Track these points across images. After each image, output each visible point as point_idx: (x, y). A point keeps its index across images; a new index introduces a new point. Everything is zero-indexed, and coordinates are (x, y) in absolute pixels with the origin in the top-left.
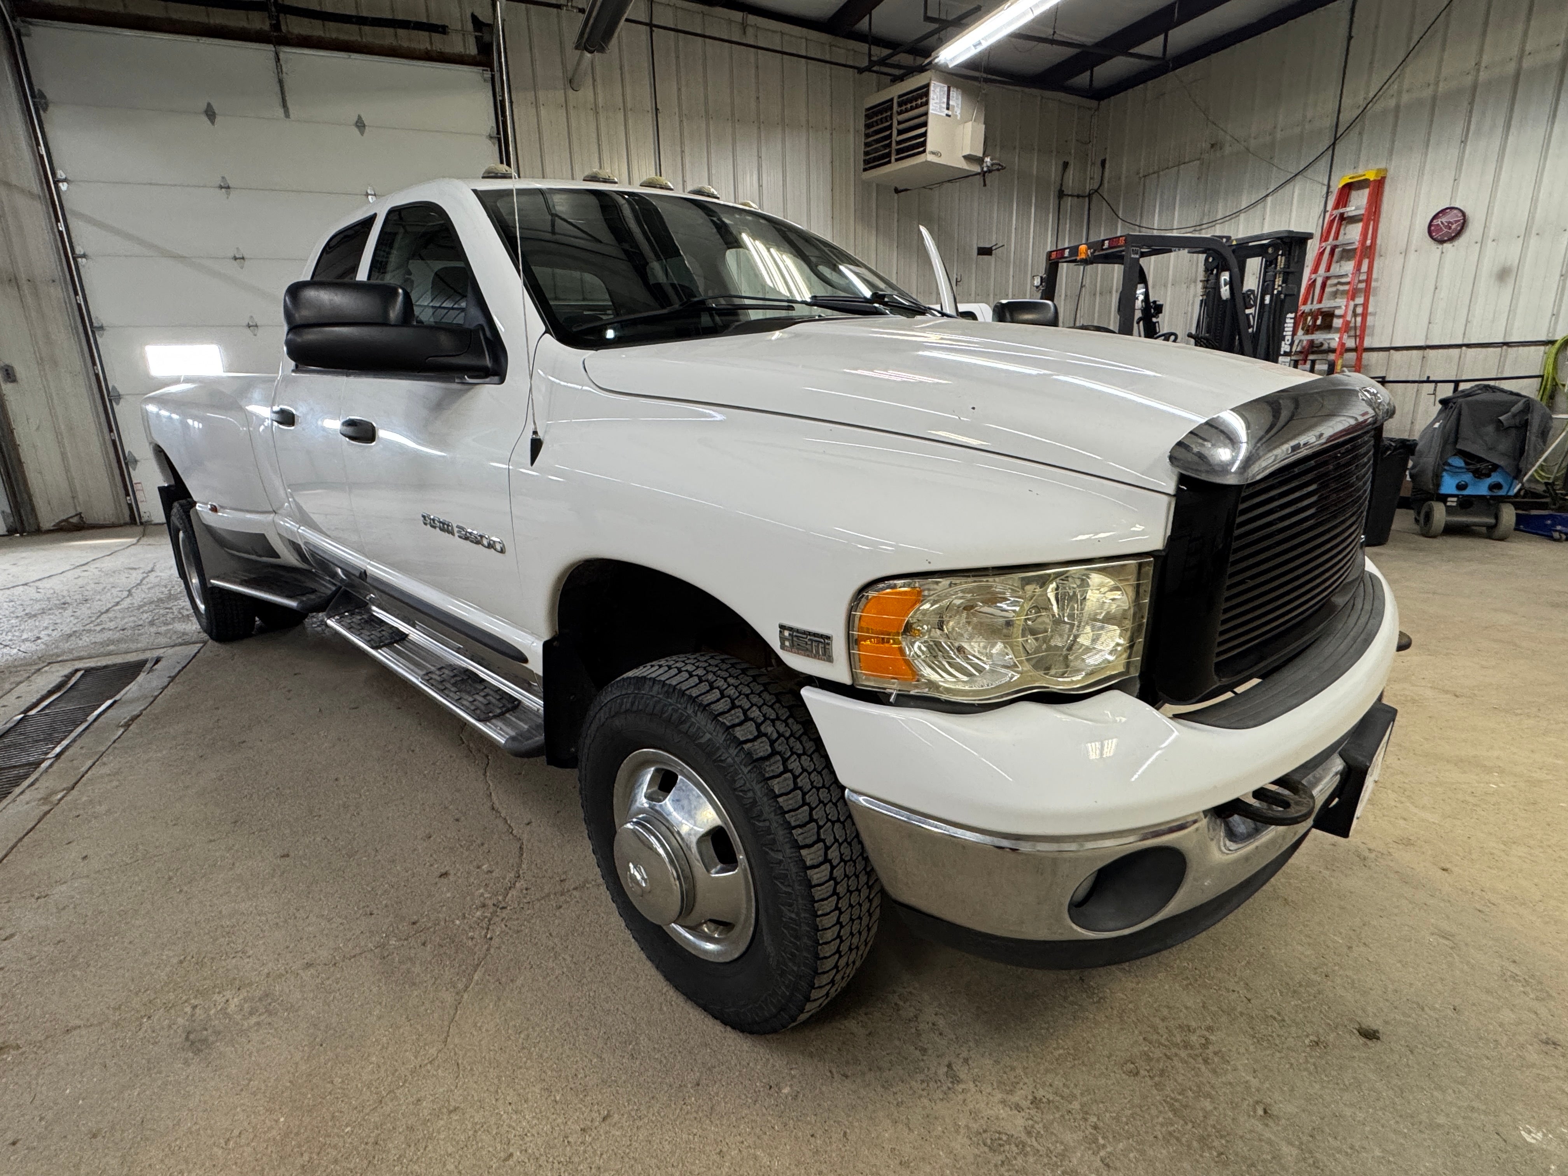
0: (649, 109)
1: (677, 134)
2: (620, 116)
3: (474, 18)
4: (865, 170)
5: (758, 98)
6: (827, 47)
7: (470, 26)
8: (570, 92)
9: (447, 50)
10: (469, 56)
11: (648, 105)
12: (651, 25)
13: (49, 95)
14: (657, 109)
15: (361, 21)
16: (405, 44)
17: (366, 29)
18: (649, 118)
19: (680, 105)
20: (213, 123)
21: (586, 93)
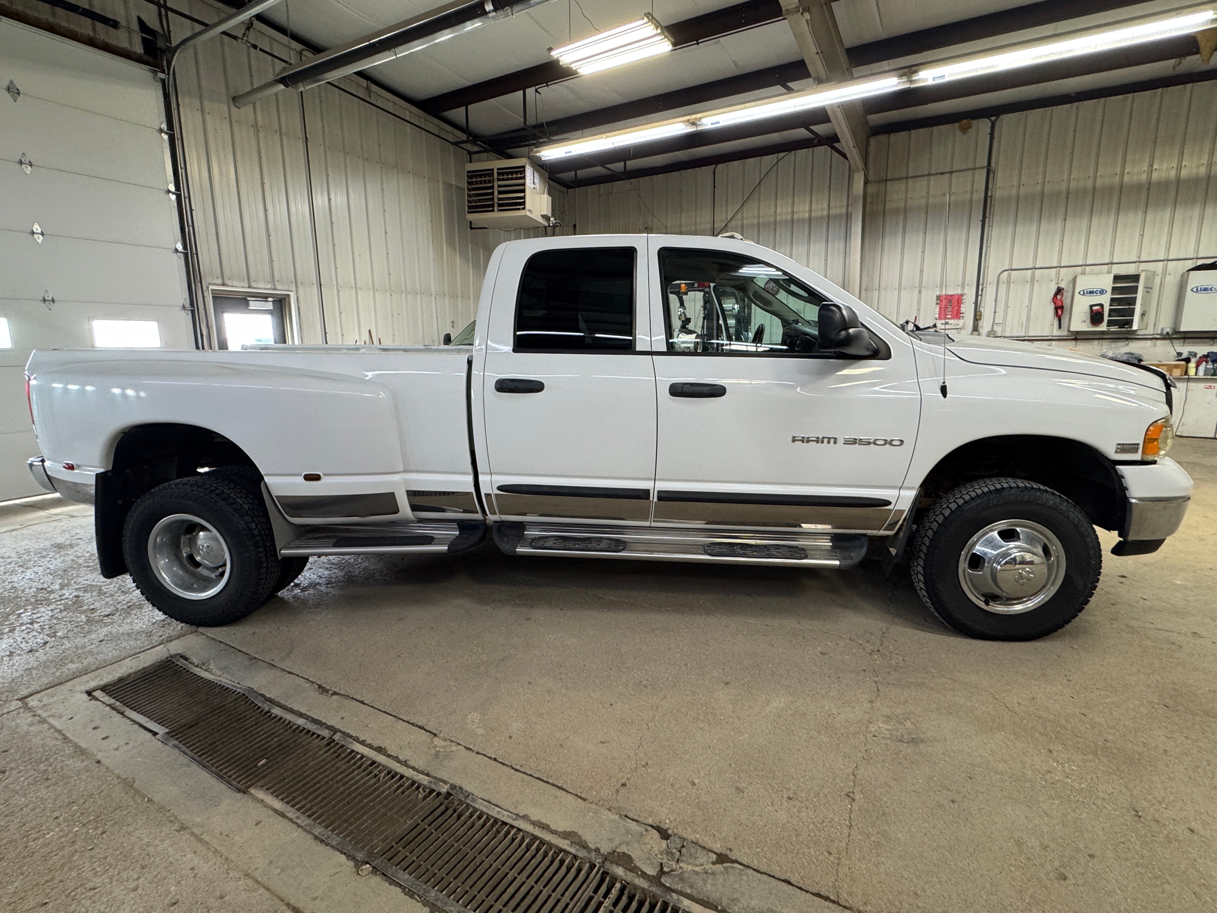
0: (301, 137)
1: (323, 162)
2: (278, 138)
3: (140, 21)
4: (470, 212)
5: (380, 145)
6: (423, 119)
7: (135, 26)
8: (234, 109)
9: (112, 41)
10: (135, 53)
11: (300, 133)
14: (306, 138)
16: (64, 24)
18: (301, 145)
19: (324, 141)
21: (247, 112)
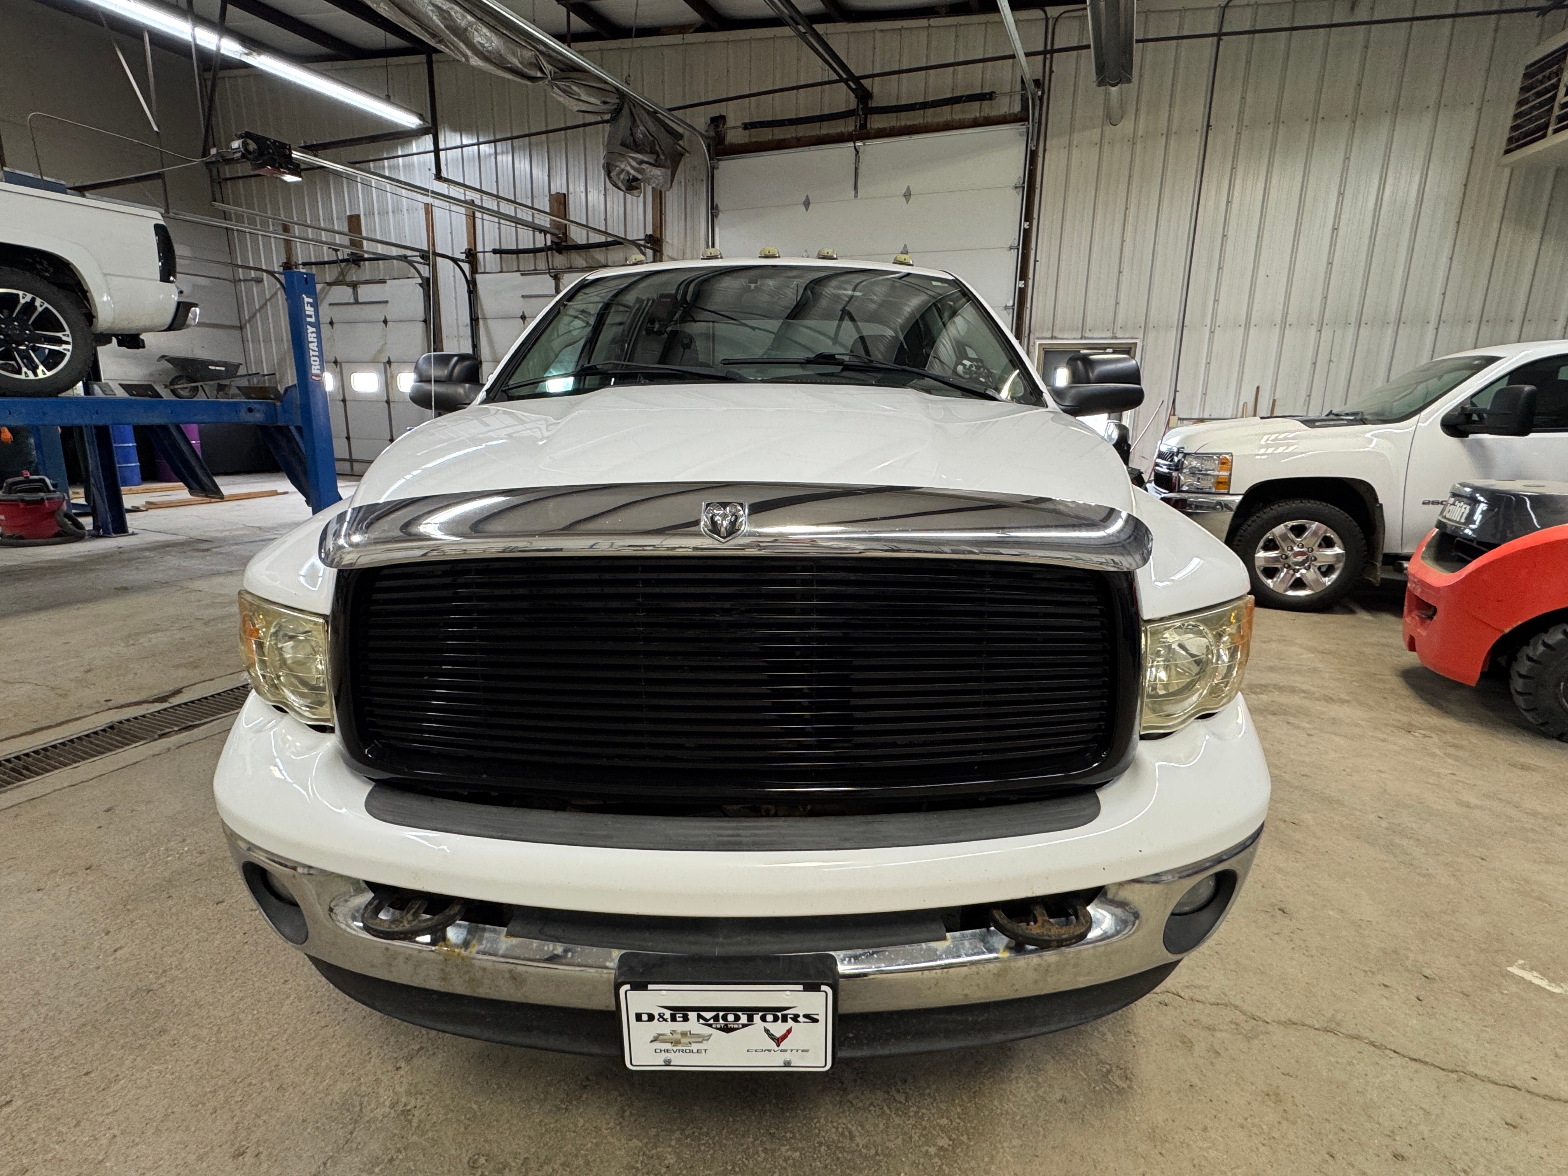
0: (1199, 128)
1: (1231, 149)
2: (1162, 141)
4: (1507, 152)
5: (1359, 85)
7: (1018, 86)
8: (1109, 128)
9: (993, 114)
10: (1010, 115)
11: (1198, 123)
12: (1219, 35)
13: (721, 207)
14: (1208, 126)
15: (925, 106)
16: (957, 117)
17: (930, 111)
18: (1197, 137)
19: (1240, 116)
20: (807, 210)
21: (1126, 126)
